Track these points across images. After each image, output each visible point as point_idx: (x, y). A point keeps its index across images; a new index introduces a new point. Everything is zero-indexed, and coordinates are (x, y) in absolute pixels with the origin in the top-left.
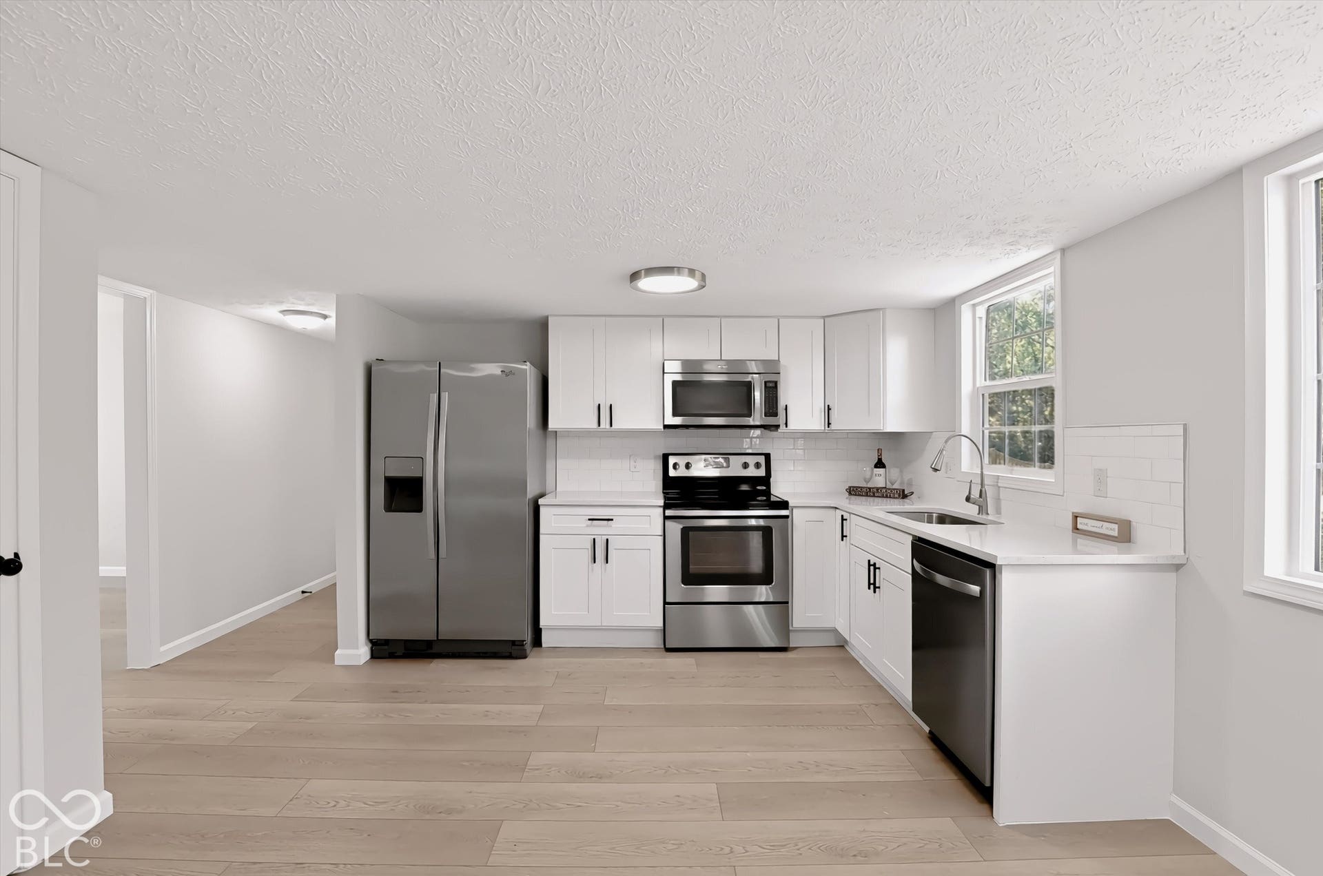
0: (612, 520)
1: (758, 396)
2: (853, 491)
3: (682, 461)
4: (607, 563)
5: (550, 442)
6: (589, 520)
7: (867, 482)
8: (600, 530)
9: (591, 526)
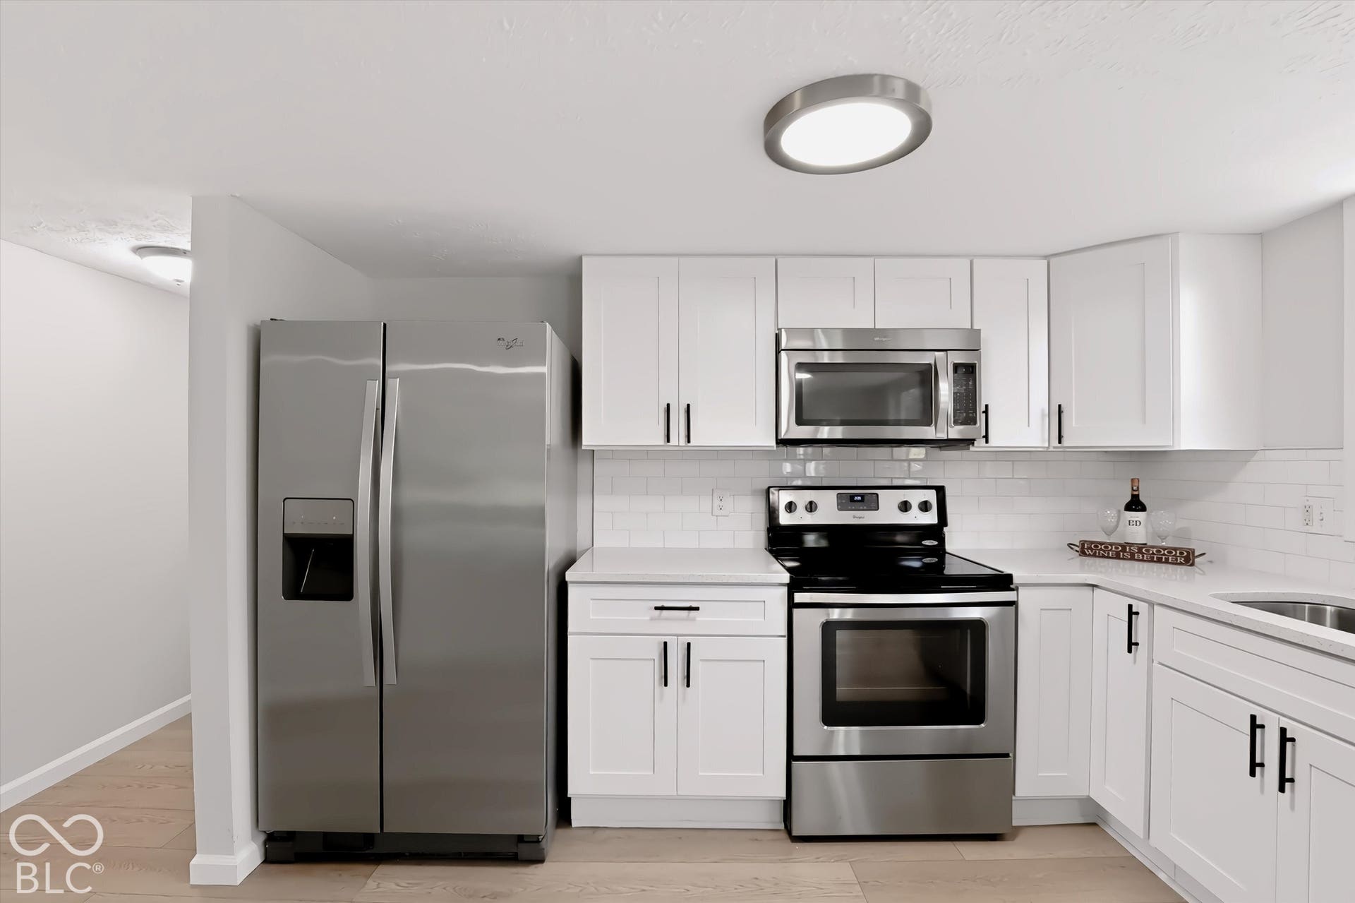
0: (697, 609)
1: (945, 390)
2: (1088, 550)
3: (801, 498)
4: (688, 685)
5: (584, 467)
6: (657, 608)
7: (1109, 534)
8: (674, 626)
9: (659, 619)
